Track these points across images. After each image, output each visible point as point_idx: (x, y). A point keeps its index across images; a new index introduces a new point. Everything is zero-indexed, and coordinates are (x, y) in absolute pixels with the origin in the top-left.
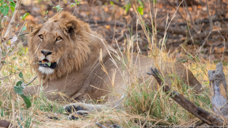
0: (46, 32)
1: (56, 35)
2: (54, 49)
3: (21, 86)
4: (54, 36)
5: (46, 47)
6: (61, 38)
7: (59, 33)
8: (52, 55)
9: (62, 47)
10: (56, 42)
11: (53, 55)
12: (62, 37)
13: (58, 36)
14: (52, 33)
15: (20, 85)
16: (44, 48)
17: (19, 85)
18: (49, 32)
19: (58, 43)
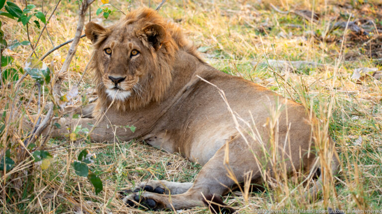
0: (115, 45)
1: (129, 48)
2: (128, 71)
3: (86, 159)
4: (127, 49)
5: (115, 71)
6: (138, 52)
7: (134, 44)
8: (126, 81)
9: (141, 65)
10: (132, 59)
11: (128, 80)
12: (139, 49)
13: (133, 48)
14: (123, 44)
15: (85, 156)
16: (113, 72)
17: (83, 157)
18: (119, 43)
19: (133, 61)
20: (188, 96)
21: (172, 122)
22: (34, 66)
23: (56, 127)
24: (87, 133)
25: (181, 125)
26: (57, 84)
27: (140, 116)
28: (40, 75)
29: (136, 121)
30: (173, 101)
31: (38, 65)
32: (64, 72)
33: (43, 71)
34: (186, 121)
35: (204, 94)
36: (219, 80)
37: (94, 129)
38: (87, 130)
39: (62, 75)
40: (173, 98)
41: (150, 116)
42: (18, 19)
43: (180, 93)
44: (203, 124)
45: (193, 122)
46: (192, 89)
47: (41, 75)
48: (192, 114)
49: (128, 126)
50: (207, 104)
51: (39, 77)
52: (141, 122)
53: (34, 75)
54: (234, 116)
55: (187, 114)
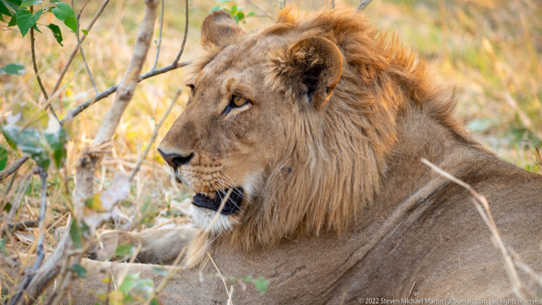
0: (202, 78)
1: (224, 91)
4: (219, 92)
6: (247, 100)
7: (243, 81)
8: (194, 166)
12: (249, 95)
20: (419, 219)
21: (375, 280)
22: (27, 122)
23: (76, 274)
24: (150, 290)
25: (396, 287)
26: (84, 171)
27: (298, 264)
28: (42, 146)
29: (288, 277)
30: (381, 232)
31: (37, 121)
32: (104, 143)
33: (49, 137)
34: (408, 278)
35: (458, 215)
36: (498, 183)
37: (168, 283)
38: (149, 284)
39: (98, 150)
40: (381, 224)
41: (323, 265)
42: (9, 19)
43: (398, 213)
44: (449, 287)
45: (427, 281)
46: (429, 203)
47: (44, 146)
48: (425, 262)
49: (249, 278)
50: (463, 238)
51: (38, 150)
52: (298, 278)
53: (25, 145)
54: (508, 259)
55: (414, 262)
